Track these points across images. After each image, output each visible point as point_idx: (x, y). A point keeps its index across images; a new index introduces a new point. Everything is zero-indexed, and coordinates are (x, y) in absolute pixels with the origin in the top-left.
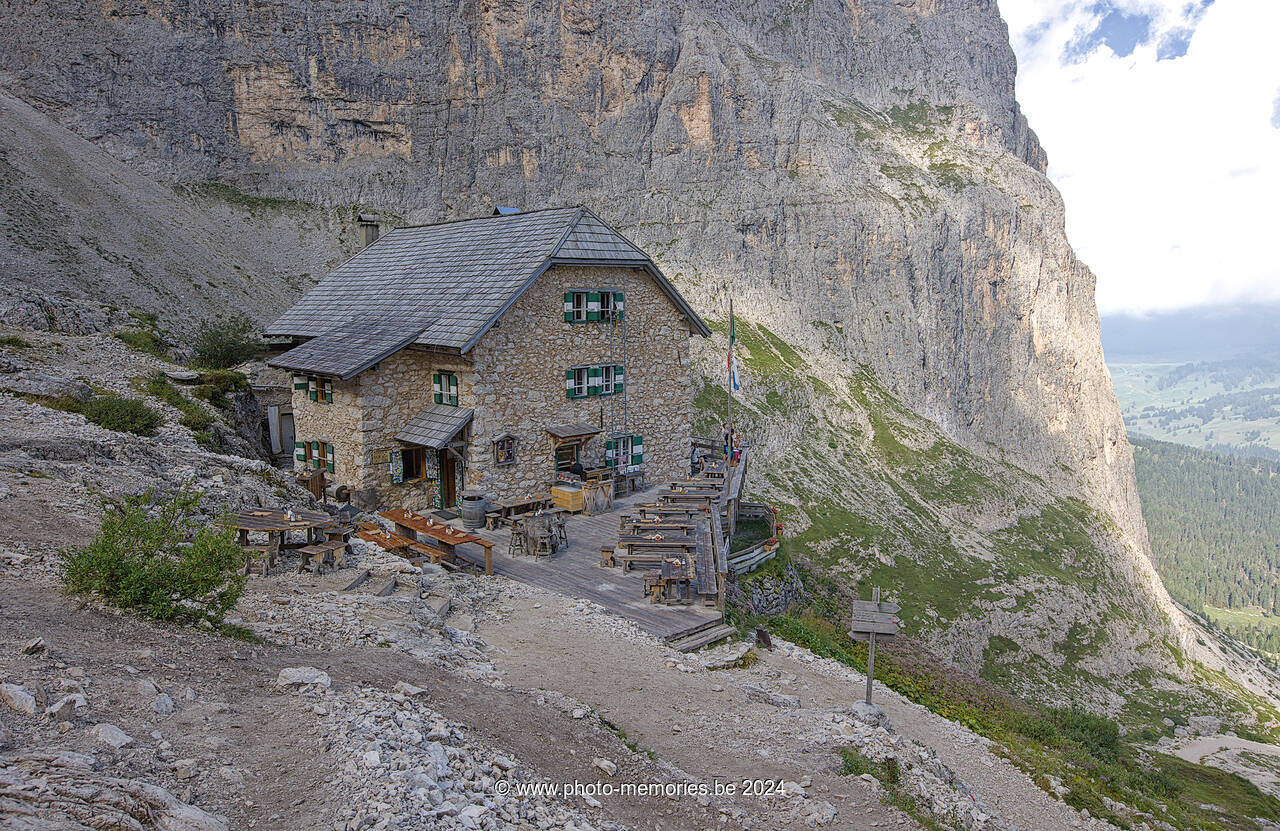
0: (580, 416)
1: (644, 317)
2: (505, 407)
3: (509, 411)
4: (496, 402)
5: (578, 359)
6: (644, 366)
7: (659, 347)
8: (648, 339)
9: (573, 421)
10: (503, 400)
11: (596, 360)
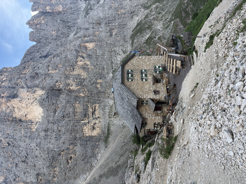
0: (150, 78)
1: (132, 66)
2: (148, 92)
3: (149, 92)
4: (147, 94)
5: (139, 79)
6: (141, 66)
7: (137, 63)
8: (136, 65)
9: (151, 80)
10: (147, 93)
11: (140, 75)
